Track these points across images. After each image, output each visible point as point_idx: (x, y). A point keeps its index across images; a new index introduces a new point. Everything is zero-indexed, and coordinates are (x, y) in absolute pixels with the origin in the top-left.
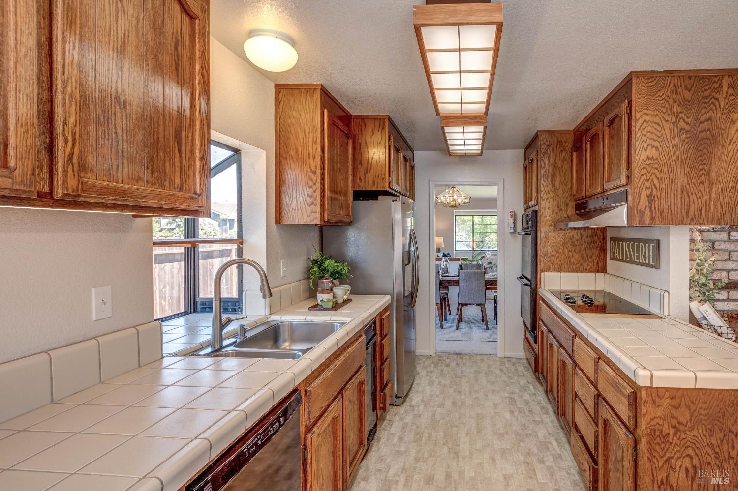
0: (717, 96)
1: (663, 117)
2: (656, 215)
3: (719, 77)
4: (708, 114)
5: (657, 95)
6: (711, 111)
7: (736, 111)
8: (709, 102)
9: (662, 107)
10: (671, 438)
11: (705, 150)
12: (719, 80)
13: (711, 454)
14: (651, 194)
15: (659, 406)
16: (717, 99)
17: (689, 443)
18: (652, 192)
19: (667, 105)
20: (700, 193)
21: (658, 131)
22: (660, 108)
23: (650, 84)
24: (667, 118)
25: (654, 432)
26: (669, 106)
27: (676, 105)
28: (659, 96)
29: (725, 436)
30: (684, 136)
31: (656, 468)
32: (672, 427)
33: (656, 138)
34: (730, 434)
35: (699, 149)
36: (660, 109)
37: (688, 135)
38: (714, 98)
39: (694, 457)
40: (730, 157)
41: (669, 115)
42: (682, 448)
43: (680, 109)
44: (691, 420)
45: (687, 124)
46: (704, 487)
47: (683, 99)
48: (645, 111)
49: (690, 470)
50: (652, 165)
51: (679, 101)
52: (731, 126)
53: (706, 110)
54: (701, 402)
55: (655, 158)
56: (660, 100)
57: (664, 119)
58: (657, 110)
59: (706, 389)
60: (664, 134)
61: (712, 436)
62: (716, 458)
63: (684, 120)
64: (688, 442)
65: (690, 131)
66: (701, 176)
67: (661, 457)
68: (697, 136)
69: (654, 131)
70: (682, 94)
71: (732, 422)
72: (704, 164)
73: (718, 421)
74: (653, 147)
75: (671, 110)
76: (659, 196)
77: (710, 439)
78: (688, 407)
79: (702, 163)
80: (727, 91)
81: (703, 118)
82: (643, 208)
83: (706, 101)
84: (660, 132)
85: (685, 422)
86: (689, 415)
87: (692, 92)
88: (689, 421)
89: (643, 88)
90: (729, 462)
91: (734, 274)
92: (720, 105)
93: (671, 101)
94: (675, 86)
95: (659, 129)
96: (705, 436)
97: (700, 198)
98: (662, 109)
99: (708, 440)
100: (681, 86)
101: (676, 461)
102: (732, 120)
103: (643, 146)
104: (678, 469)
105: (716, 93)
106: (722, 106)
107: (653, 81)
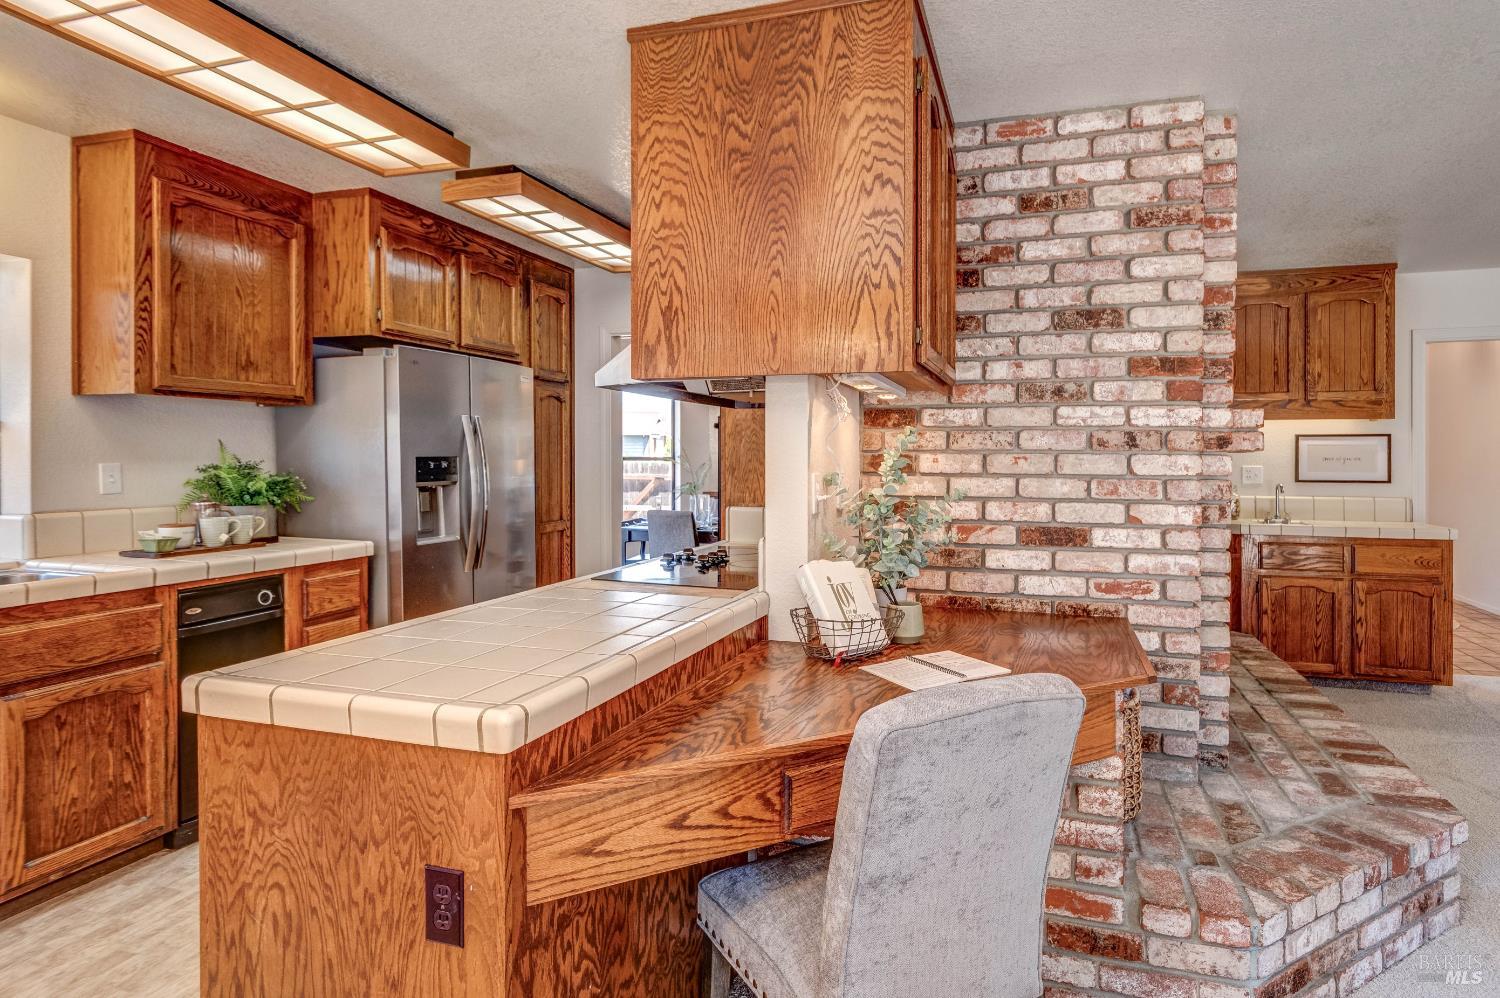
0: (809, 62)
1: (693, 127)
2: (679, 352)
3: (812, 16)
4: (789, 109)
5: (680, 78)
6: (796, 102)
7: (851, 94)
8: (790, 80)
9: (692, 103)
10: (247, 837)
11: (782, 195)
12: (812, 23)
13: (317, 888)
14: (669, 307)
15: (226, 762)
16: (810, 71)
17: (278, 858)
18: (671, 302)
19: (701, 99)
20: (772, 297)
21: (684, 159)
22: (687, 105)
23: (666, 55)
24: (701, 127)
25: (219, 823)
26: (706, 98)
27: (720, 94)
28: (685, 78)
29: (342, 848)
30: (737, 166)
31: (222, 906)
32: (250, 815)
33: (678, 175)
34: (353, 844)
35: (770, 196)
36: (686, 109)
37: (745, 164)
38: (802, 68)
39: (287, 890)
40: (837, 208)
41: (705, 120)
42: (266, 866)
43: (728, 104)
44: (281, 800)
45: (744, 136)
46: (305, 966)
47: (736, 80)
48: (657, 117)
49: (282, 921)
50: (670, 240)
51: (727, 85)
52: (841, 132)
53: (785, 100)
54: (298, 760)
55: (677, 224)
56: (687, 88)
57: (696, 131)
58: (681, 111)
59: (308, 731)
60: (695, 166)
61: (318, 845)
62: (327, 899)
63: (737, 129)
64: (277, 855)
65: (750, 154)
66: (774, 258)
67: (232, 883)
68: (765, 164)
69: (673, 159)
70: (733, 68)
71: (356, 815)
72: (782, 228)
73: (330, 809)
74: (673, 198)
75: (709, 108)
76: (685, 309)
77: (315, 852)
78: (276, 769)
79: (777, 226)
80: (832, 47)
81: (778, 120)
82: (652, 342)
83: (785, 77)
84: (687, 161)
85: (270, 807)
86: (277, 789)
87: (753, 61)
88: (278, 803)
89: (652, 65)
90: (350, 912)
91: (1067, 511)
92: (815, 85)
93: (710, 88)
94: (718, 50)
95: (686, 154)
96: (306, 844)
97: (773, 309)
98: (692, 108)
99: (312, 853)
100: (731, 48)
101: (257, 894)
102: (843, 117)
103: (653, 198)
104: (260, 914)
105: (807, 56)
106: (820, 88)
107: (672, 46)
